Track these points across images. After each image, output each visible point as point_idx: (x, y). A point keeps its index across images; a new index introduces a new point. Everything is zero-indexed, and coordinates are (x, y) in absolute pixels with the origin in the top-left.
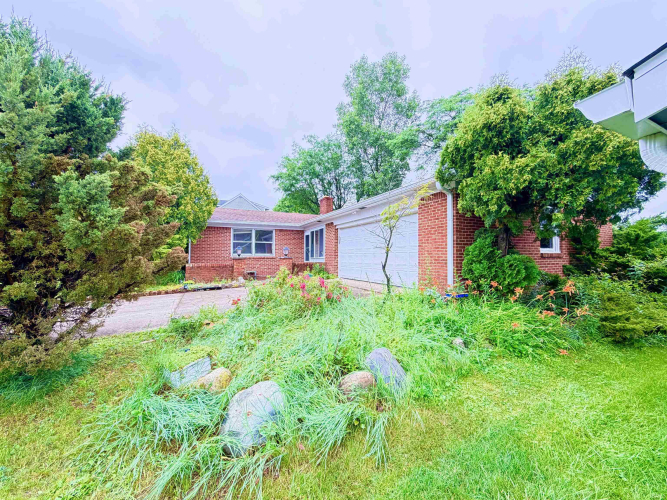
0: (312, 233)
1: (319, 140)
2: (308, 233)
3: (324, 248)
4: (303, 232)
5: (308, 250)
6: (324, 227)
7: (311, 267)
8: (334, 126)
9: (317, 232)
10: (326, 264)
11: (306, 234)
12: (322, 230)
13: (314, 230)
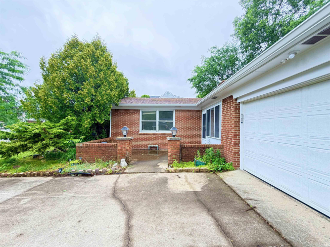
0: (208, 111)
1: (219, 48)
2: (205, 112)
3: (221, 128)
4: (200, 111)
5: (204, 128)
6: (220, 104)
7: (203, 149)
8: (231, 36)
9: (212, 110)
10: (221, 147)
11: (203, 113)
12: (218, 108)
13: (210, 108)
